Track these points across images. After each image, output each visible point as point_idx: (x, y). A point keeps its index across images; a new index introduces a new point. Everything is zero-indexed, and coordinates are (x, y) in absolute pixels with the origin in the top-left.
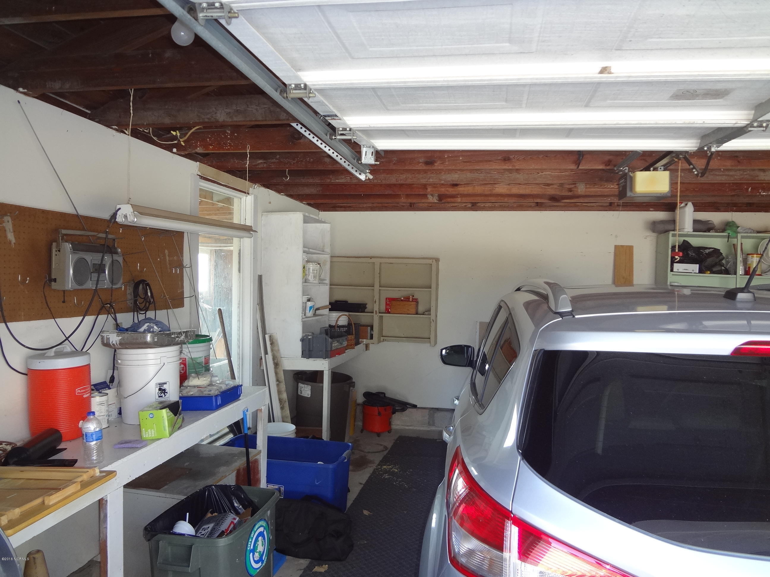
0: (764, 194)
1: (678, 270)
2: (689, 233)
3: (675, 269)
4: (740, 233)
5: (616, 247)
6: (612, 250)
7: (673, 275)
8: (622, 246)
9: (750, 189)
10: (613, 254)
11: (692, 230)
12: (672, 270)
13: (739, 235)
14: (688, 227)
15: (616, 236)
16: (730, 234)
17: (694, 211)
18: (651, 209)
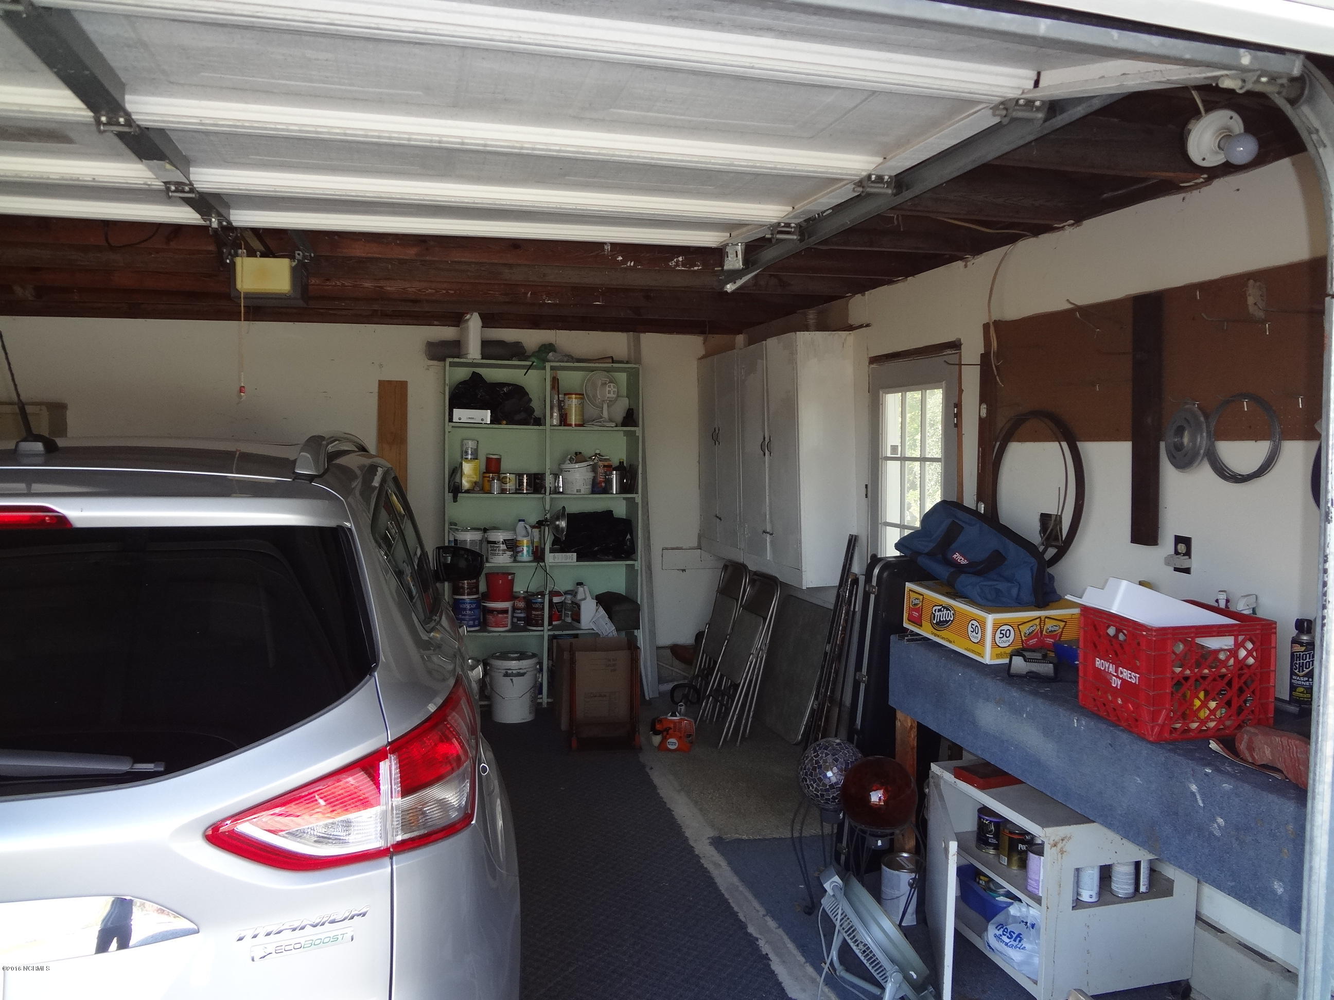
0: (550, 302)
1: (460, 419)
2: (475, 361)
3: (455, 419)
4: (549, 361)
5: (381, 383)
6: (375, 388)
7: (453, 427)
8: (389, 382)
9: (529, 295)
10: (377, 394)
11: (480, 357)
12: (451, 420)
13: (548, 365)
14: (474, 351)
15: (381, 366)
16: (534, 364)
17: (482, 327)
18: (435, 323)
